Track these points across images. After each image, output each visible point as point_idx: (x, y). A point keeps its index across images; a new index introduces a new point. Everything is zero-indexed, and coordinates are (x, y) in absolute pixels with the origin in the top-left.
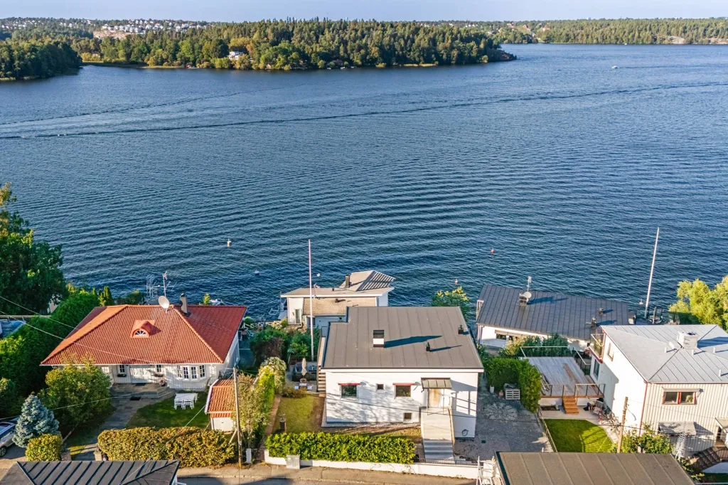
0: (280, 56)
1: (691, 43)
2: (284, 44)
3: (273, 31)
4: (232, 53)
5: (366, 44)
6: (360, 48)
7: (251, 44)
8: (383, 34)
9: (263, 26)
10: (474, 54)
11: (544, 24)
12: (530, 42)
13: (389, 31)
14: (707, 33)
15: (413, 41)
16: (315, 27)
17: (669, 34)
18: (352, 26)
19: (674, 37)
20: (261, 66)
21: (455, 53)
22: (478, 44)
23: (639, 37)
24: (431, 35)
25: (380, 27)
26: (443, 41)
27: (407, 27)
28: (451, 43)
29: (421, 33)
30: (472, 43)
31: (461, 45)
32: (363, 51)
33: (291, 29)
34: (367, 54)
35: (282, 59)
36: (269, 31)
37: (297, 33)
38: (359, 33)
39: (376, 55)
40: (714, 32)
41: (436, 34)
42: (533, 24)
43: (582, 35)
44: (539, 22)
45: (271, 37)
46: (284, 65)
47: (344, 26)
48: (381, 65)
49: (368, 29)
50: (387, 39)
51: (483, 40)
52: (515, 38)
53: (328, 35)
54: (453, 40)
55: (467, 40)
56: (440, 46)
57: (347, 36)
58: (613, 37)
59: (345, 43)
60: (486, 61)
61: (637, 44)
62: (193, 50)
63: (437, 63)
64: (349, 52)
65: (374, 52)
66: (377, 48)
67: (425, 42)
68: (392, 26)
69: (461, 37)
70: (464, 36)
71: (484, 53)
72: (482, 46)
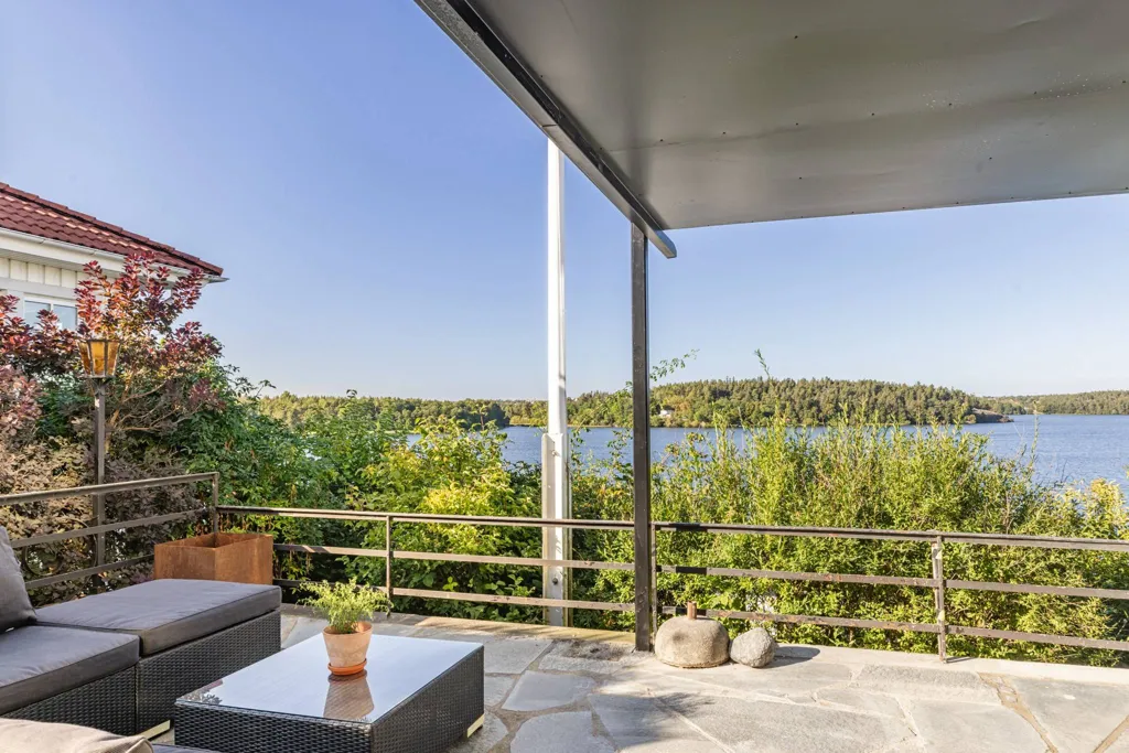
2: (722, 401)
3: (710, 389)
4: (663, 412)
5: (816, 403)
6: (811, 405)
7: (686, 403)
8: (839, 391)
9: (699, 386)
10: (957, 413)
11: (1037, 398)
12: (1022, 413)
13: (846, 389)
15: (876, 400)
16: (757, 386)
18: (801, 385)
20: (694, 424)
21: (932, 410)
22: (962, 402)
24: (899, 393)
25: (834, 385)
26: (915, 399)
27: (868, 385)
28: (926, 401)
29: (885, 392)
30: (953, 402)
31: (937, 402)
32: (814, 409)
33: (730, 387)
34: (819, 411)
36: (705, 389)
37: (737, 392)
38: (809, 391)
41: (903, 393)
42: (1020, 398)
43: (1094, 405)
45: (707, 396)
47: (790, 385)
49: (820, 387)
50: (844, 396)
51: (966, 399)
52: (1003, 409)
53: (772, 392)
54: (927, 398)
55: (947, 397)
56: (910, 404)
57: (795, 393)
59: (792, 400)
60: (973, 421)
62: (623, 408)
63: (908, 422)
64: (797, 409)
65: (828, 408)
66: (832, 406)
67: (891, 400)
68: (849, 384)
69: (938, 395)
70: (941, 393)
71: (970, 412)
72: (965, 405)
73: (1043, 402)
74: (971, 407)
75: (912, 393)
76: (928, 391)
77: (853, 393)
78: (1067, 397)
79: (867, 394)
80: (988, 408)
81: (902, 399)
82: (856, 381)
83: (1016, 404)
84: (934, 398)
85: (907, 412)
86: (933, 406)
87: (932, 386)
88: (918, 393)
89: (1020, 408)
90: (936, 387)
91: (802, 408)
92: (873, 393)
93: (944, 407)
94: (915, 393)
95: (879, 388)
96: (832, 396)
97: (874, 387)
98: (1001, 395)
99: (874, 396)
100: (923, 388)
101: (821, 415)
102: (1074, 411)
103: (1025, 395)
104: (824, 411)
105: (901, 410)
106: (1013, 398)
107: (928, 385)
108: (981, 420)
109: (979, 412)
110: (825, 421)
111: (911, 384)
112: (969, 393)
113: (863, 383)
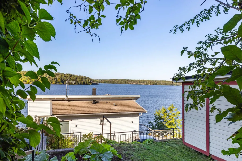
0: (28, 80)
1: (136, 84)
5: (56, 79)
6: (55, 79)
8: (62, 76)
10: (88, 82)
11: (102, 80)
12: (100, 83)
13: (63, 75)
14: (140, 82)
15: (71, 78)
17: (132, 82)
19: (133, 83)
21: (83, 81)
22: (89, 80)
23: (125, 83)
24: (76, 77)
25: (61, 74)
26: (79, 78)
27: (69, 75)
28: (81, 79)
29: (73, 77)
30: (87, 80)
31: (84, 80)
32: (56, 80)
34: (57, 80)
35: (29, 81)
39: (60, 81)
40: (141, 82)
41: (77, 77)
42: (99, 80)
43: (112, 82)
44: (101, 80)
46: (30, 82)
48: (61, 84)
49: (57, 75)
50: (63, 77)
55: (86, 78)
56: (78, 80)
58: (120, 82)
60: (91, 84)
61: (125, 84)
63: (77, 84)
65: (59, 80)
66: (60, 79)
67: (74, 79)
68: (64, 74)
69: (84, 78)
70: (85, 78)
71: (90, 82)
72: (90, 80)
73: (104, 81)
74: (91, 81)
75: (78, 77)
76: (82, 77)
77: (65, 77)
78: (108, 80)
79: (68, 77)
80: (94, 81)
81: (76, 78)
82: (66, 74)
83: (99, 81)
84: (83, 79)
85: (77, 82)
86: (83, 80)
87: (83, 76)
88: (80, 77)
89: (99, 82)
90: (84, 76)
91: (52, 79)
92: (70, 77)
93: (85, 81)
94: (79, 77)
95: (71, 76)
96: (60, 77)
97: (70, 75)
98: (96, 79)
99: (70, 78)
100: (81, 76)
101: (57, 81)
102: (109, 83)
103: (100, 79)
104: (58, 81)
105: (76, 81)
106: (98, 80)
107: (82, 76)
108: (93, 84)
109: (92, 82)
110: (58, 83)
111: (78, 75)
112: (90, 78)
113: (67, 74)
